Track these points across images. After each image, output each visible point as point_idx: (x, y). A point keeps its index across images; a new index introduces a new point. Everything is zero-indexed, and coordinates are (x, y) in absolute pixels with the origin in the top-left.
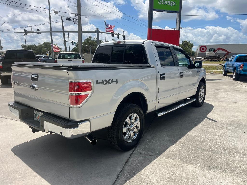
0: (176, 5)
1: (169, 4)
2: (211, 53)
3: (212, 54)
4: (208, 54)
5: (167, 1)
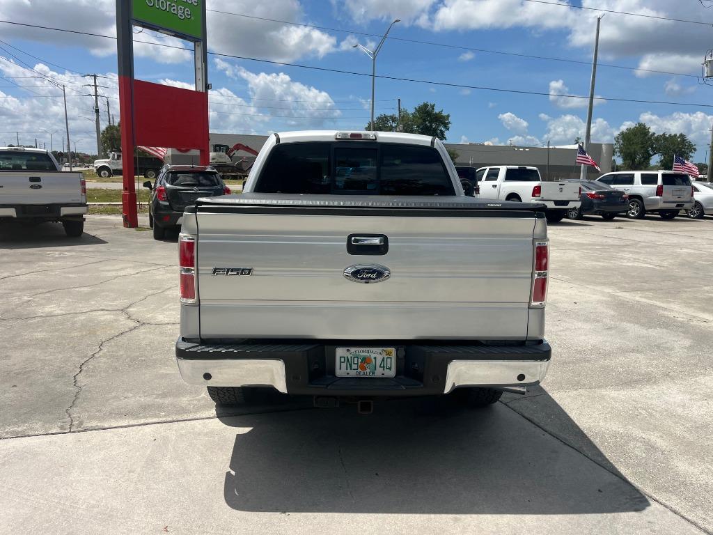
0: (193, 18)
1: (175, 12)
2: (220, 157)
3: (223, 160)
4: (213, 159)
5: (168, 3)
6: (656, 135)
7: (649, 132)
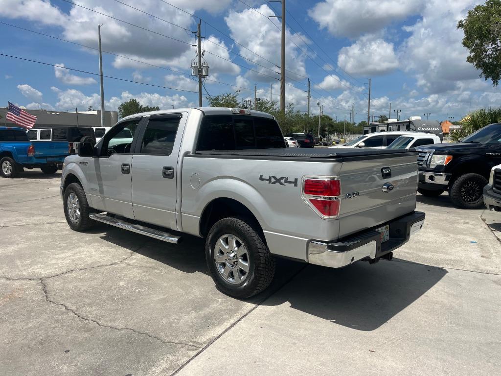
6: (143, 107)
7: (139, 105)
